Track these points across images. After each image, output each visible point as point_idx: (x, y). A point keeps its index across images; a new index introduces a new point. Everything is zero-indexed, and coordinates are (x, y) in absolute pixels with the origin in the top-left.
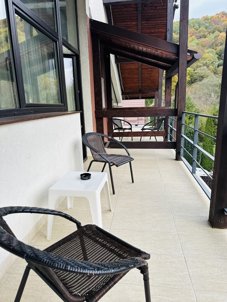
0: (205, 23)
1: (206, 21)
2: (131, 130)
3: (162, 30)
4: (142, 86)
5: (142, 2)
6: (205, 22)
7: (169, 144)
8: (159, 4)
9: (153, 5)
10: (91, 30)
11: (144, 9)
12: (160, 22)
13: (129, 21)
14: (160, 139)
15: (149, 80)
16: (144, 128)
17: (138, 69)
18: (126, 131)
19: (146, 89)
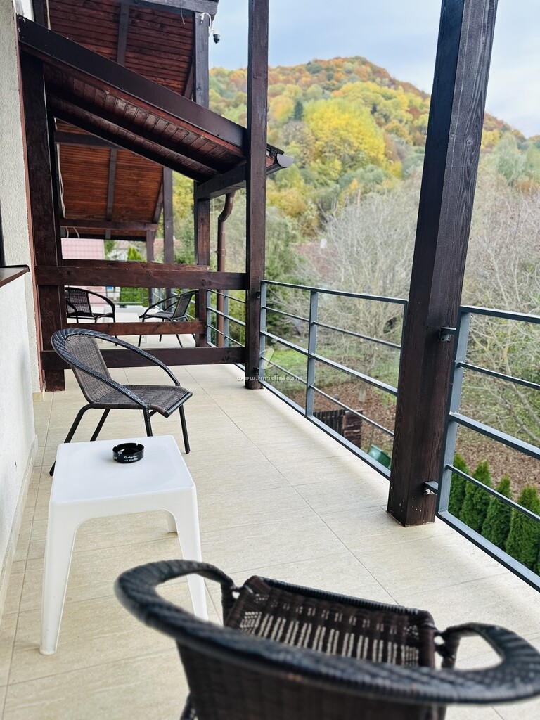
0: (217, 82)
1: (219, 77)
2: (112, 319)
3: (172, 82)
4: (114, 208)
5: (134, 5)
6: (219, 81)
7: (230, 354)
8: (171, 20)
9: (156, 19)
10: (21, 45)
11: (133, 22)
12: (171, 62)
13: (93, 41)
14: (189, 341)
15: (133, 195)
16: (147, 313)
17: (108, 166)
18: (100, 320)
19: (123, 217)
